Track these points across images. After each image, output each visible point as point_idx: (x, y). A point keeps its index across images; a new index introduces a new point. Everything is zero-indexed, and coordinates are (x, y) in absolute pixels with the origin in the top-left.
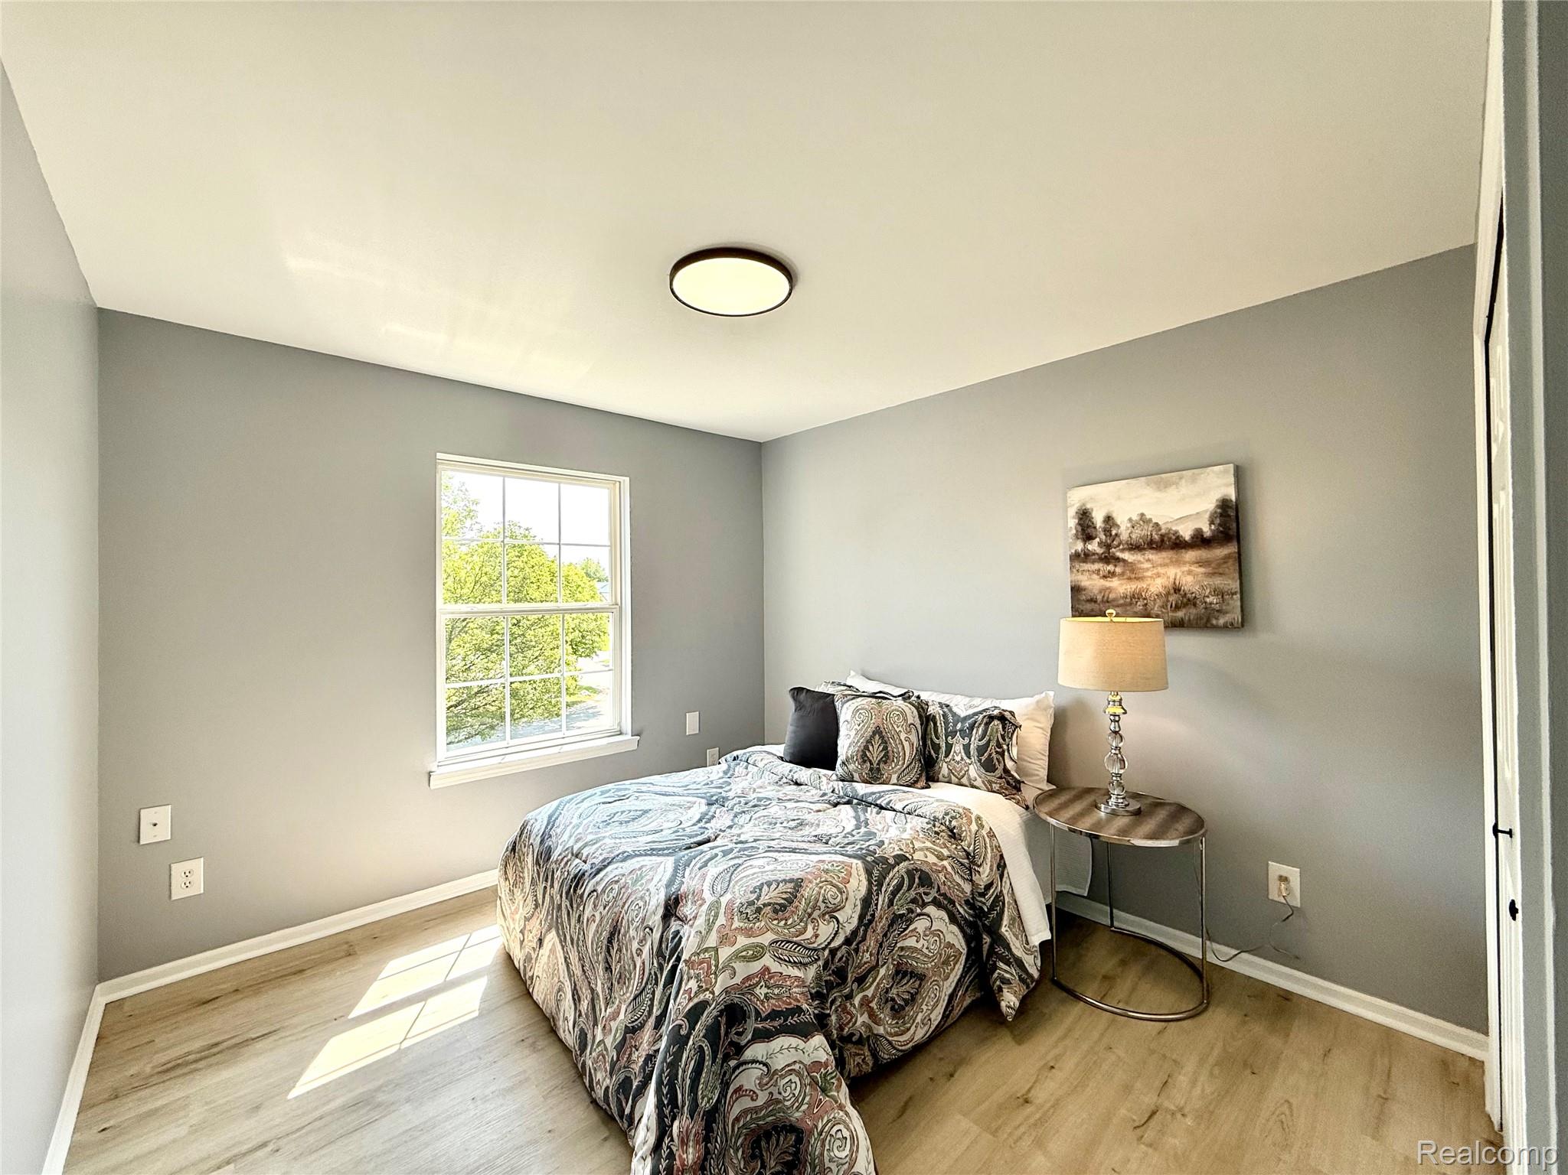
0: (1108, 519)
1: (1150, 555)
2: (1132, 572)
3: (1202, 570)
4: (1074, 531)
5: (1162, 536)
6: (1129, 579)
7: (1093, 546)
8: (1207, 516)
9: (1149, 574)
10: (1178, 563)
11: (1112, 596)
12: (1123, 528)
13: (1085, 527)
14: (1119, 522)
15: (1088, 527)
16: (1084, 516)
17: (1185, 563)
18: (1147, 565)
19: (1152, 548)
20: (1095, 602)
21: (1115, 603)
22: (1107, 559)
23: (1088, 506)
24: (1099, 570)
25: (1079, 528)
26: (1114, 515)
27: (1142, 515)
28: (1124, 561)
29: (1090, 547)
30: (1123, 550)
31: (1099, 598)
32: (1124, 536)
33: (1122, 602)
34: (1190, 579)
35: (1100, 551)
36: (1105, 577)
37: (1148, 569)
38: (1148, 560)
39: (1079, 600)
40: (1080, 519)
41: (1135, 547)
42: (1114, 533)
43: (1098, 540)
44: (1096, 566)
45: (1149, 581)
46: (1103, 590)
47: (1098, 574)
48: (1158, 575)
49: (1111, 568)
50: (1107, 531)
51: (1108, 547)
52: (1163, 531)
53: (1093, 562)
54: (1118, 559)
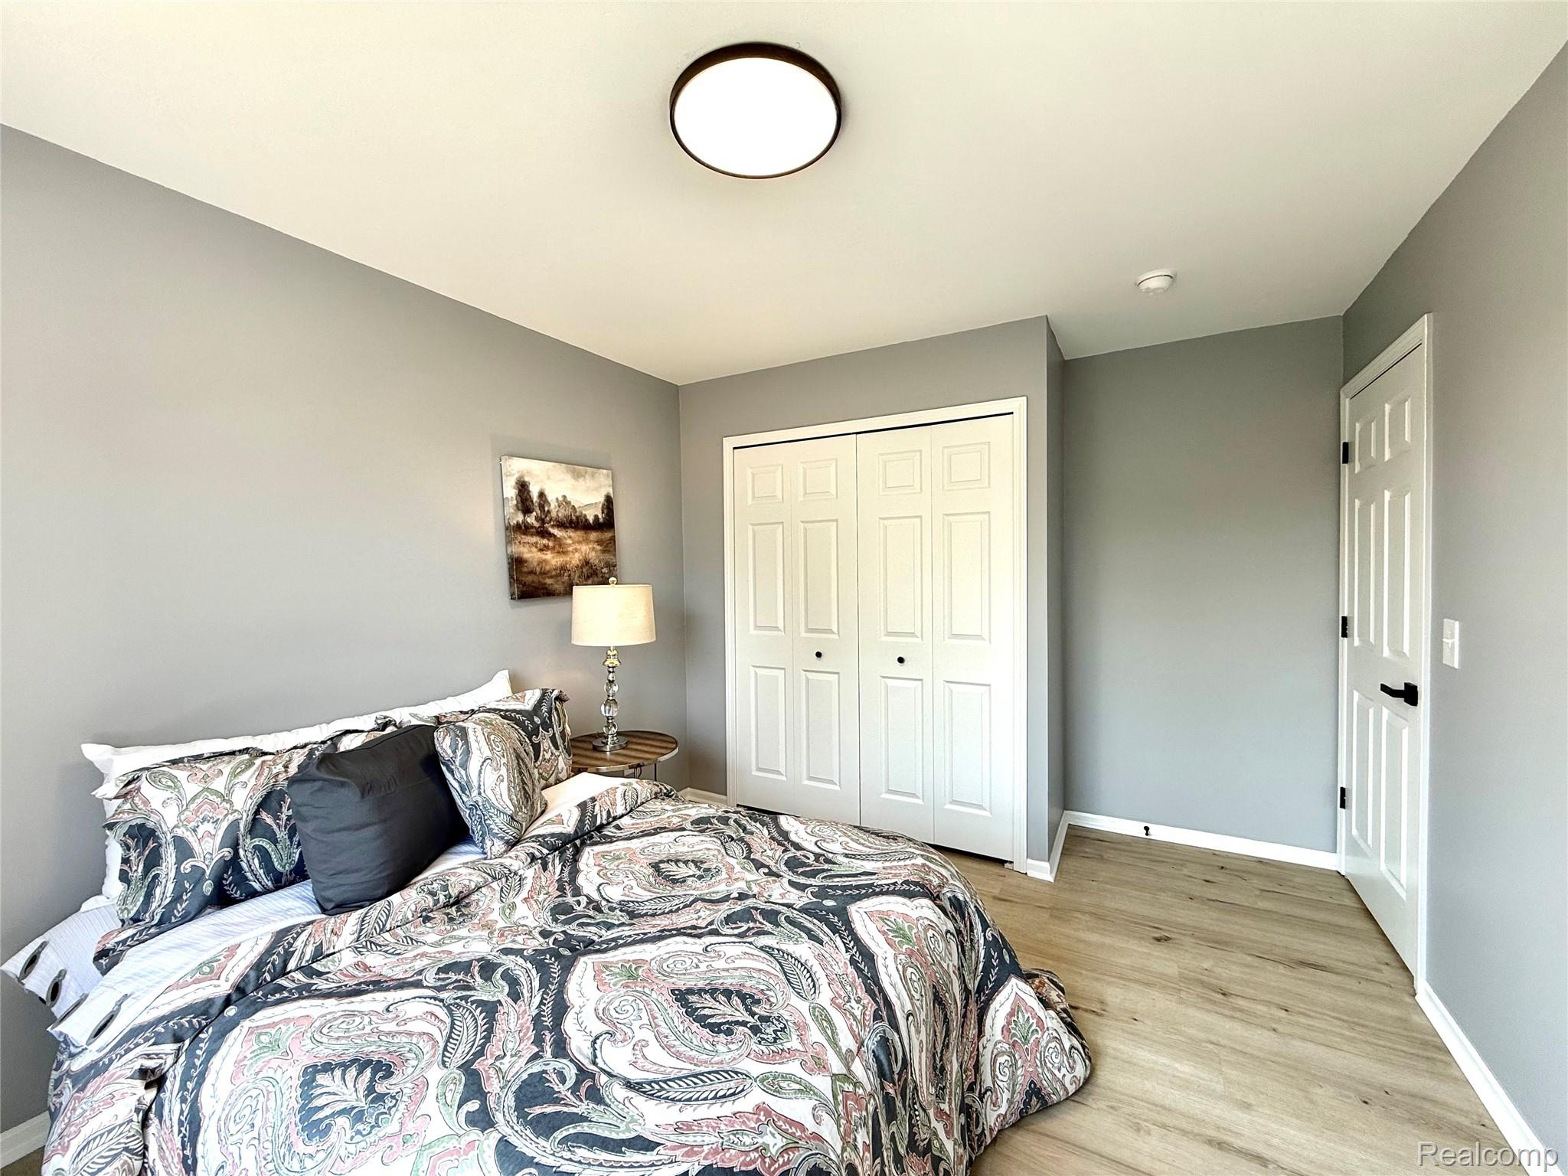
0: (542, 495)
1: (571, 533)
2: (560, 548)
3: (599, 548)
4: (515, 502)
5: (577, 518)
6: (558, 552)
7: (531, 520)
8: (600, 506)
9: (570, 549)
10: (586, 541)
11: (548, 568)
12: (552, 506)
13: (524, 501)
14: (549, 499)
15: (526, 500)
16: (523, 487)
17: (591, 541)
18: (569, 541)
19: (572, 527)
20: (535, 574)
21: (549, 575)
22: (543, 533)
23: (526, 479)
24: (537, 543)
25: (519, 499)
26: (546, 493)
27: (564, 497)
28: (555, 536)
29: (529, 520)
30: (553, 526)
31: (538, 569)
32: (554, 514)
33: (554, 573)
34: (593, 554)
35: (536, 524)
36: (541, 550)
37: (570, 545)
38: (570, 537)
39: (521, 572)
40: (520, 491)
41: (561, 525)
42: (546, 509)
43: (534, 513)
44: (534, 539)
45: (571, 555)
46: (541, 562)
47: (536, 547)
48: (576, 550)
49: (545, 541)
50: (542, 507)
51: (542, 521)
52: (578, 514)
53: (532, 535)
54: (550, 535)
